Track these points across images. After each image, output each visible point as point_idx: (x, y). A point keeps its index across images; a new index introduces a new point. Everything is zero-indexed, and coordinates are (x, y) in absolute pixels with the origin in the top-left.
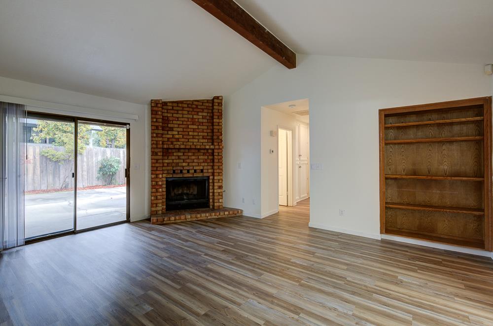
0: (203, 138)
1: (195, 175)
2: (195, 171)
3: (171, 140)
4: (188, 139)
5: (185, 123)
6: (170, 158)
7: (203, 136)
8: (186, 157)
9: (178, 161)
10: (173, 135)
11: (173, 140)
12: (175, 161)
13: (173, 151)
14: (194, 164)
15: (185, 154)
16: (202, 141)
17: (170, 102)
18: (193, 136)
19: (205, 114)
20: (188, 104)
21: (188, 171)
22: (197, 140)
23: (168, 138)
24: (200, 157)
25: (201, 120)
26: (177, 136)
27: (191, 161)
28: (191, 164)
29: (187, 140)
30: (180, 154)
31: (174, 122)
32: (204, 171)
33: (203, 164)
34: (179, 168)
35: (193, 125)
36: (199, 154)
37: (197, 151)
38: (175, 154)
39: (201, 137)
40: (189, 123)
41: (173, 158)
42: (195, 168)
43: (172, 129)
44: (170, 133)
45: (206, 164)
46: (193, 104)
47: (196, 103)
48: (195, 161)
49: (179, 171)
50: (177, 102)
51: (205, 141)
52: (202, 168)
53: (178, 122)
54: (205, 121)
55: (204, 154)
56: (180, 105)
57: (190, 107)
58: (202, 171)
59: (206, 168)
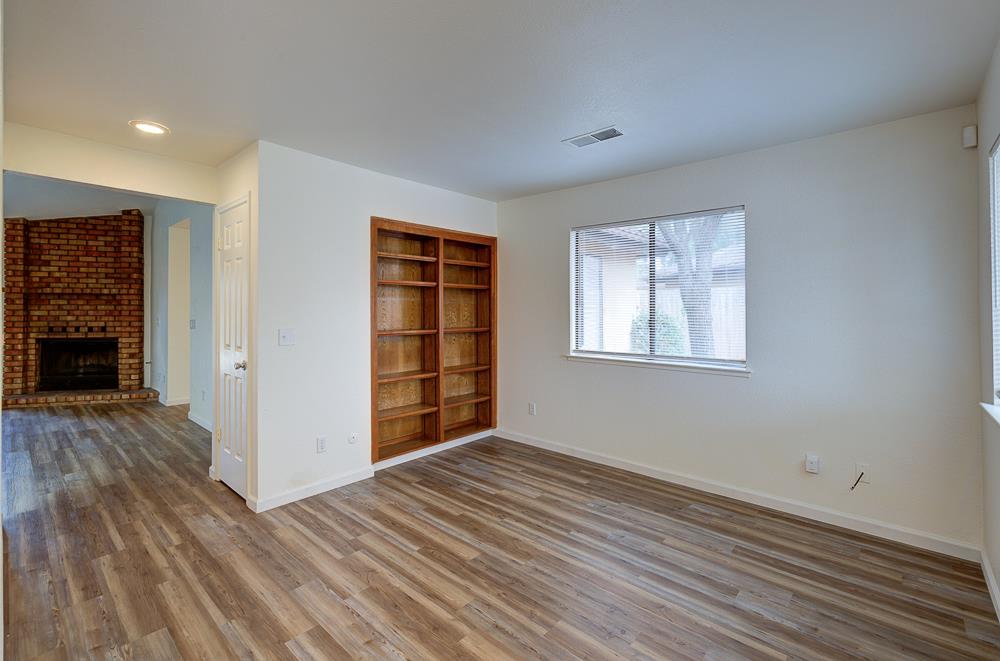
0: (106, 278)
1: (91, 335)
2: (91, 329)
3: (45, 280)
4: (78, 279)
5: (72, 253)
6: (43, 307)
7: (106, 274)
8: (73, 307)
9: (58, 313)
10: (49, 273)
11: (51, 280)
12: (52, 313)
13: (52, 297)
14: (87, 318)
15: (72, 302)
16: (104, 281)
17: (43, 221)
18: (87, 273)
19: (109, 239)
20: (77, 224)
21: (77, 329)
22: (94, 281)
23: (41, 278)
24: (99, 307)
25: (103, 249)
26: (57, 275)
27: (83, 313)
28: (82, 318)
29: (75, 281)
30: (61, 302)
31: (52, 252)
32: (108, 329)
33: (106, 319)
34: (59, 324)
35: (86, 256)
36: (98, 302)
37: (93, 297)
38: (52, 302)
39: (103, 275)
40: (78, 253)
41: (49, 307)
42: (89, 324)
43: (47, 263)
44: (43, 269)
45: (111, 318)
46: (85, 224)
47: (93, 222)
48: (91, 313)
49: (60, 329)
50: (58, 221)
51: (109, 281)
52: (102, 324)
53: (59, 252)
54: (109, 249)
55: (108, 302)
56: (63, 225)
57: (81, 229)
58: (103, 329)
59: (111, 324)
